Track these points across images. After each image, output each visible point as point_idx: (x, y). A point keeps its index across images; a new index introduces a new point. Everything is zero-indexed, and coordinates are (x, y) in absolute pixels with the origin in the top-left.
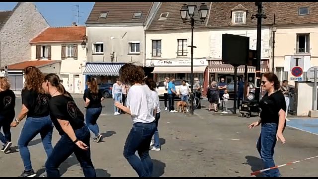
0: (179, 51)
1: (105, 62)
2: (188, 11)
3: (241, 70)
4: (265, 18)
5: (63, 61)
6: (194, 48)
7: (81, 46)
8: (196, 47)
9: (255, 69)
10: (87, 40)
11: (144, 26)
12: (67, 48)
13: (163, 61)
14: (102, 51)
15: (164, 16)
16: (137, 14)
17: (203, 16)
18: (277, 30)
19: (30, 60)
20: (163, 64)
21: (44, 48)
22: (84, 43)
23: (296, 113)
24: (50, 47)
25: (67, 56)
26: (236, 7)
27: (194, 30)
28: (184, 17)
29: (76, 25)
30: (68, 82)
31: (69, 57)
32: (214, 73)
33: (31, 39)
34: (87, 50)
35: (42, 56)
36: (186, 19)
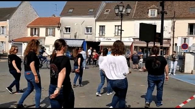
0: (116, 33)
1: (71, 38)
2: (119, 9)
3: (151, 45)
4: (166, 14)
5: (46, 37)
6: (122, 31)
7: (57, 29)
8: (123, 31)
9: (159, 44)
10: (61, 25)
11: (95, 17)
12: (49, 30)
13: (106, 38)
14: (69, 32)
15: (107, 11)
16: (91, 10)
17: (128, 12)
18: (176, 21)
19: (27, 37)
20: (106, 40)
21: (35, 29)
22: (59, 27)
23: (184, 71)
24: (39, 29)
25: (49, 34)
26: (152, 7)
27: (123, 20)
28: (117, 12)
29: (55, 16)
30: (49, 50)
31: (50, 35)
32: (137, 46)
33: (28, 24)
34: (61, 31)
35: (34, 34)
36: (118, 14)
